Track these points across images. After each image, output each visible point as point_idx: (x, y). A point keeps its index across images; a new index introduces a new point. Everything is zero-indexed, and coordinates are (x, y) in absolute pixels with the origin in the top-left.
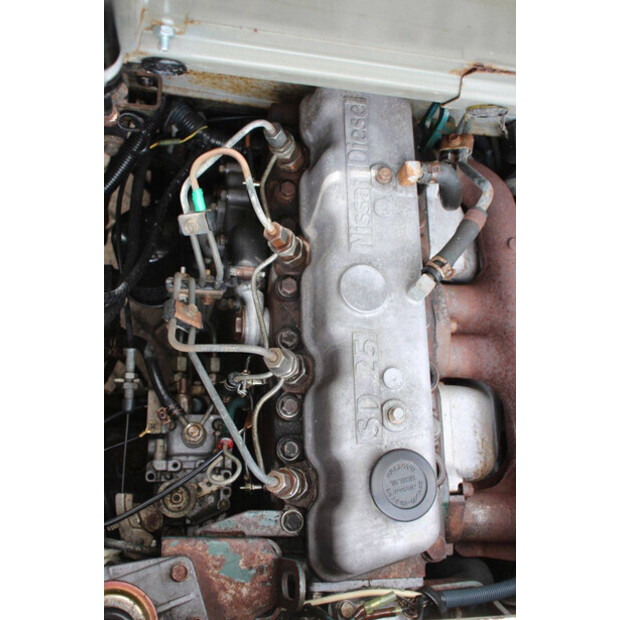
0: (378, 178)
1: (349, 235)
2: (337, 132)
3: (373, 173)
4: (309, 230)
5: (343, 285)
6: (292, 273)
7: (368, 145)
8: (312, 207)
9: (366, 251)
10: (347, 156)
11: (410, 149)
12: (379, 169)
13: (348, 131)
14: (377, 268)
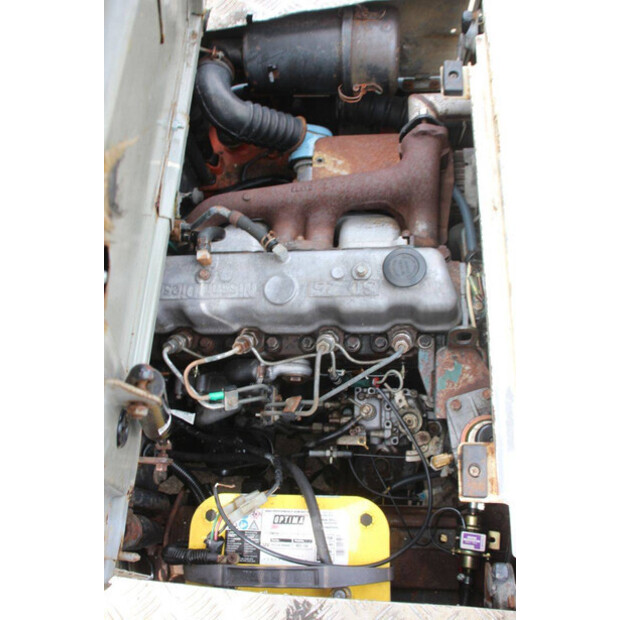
0: (205, 279)
1: (244, 298)
2: (172, 305)
3: (201, 281)
4: (236, 327)
5: (278, 301)
6: (263, 341)
7: (183, 285)
8: (221, 325)
9: (255, 288)
10: (190, 298)
11: (188, 258)
12: (200, 277)
13: (172, 297)
14: (267, 281)
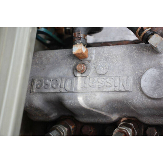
0: (82, 72)
1: (120, 92)
2: (52, 97)
3: (79, 75)
4: (114, 117)
5: (155, 96)
6: (143, 130)
7: (61, 78)
9: (131, 81)
10: (68, 92)
11: (65, 52)
12: (77, 71)
13: (52, 91)
14: (143, 74)
